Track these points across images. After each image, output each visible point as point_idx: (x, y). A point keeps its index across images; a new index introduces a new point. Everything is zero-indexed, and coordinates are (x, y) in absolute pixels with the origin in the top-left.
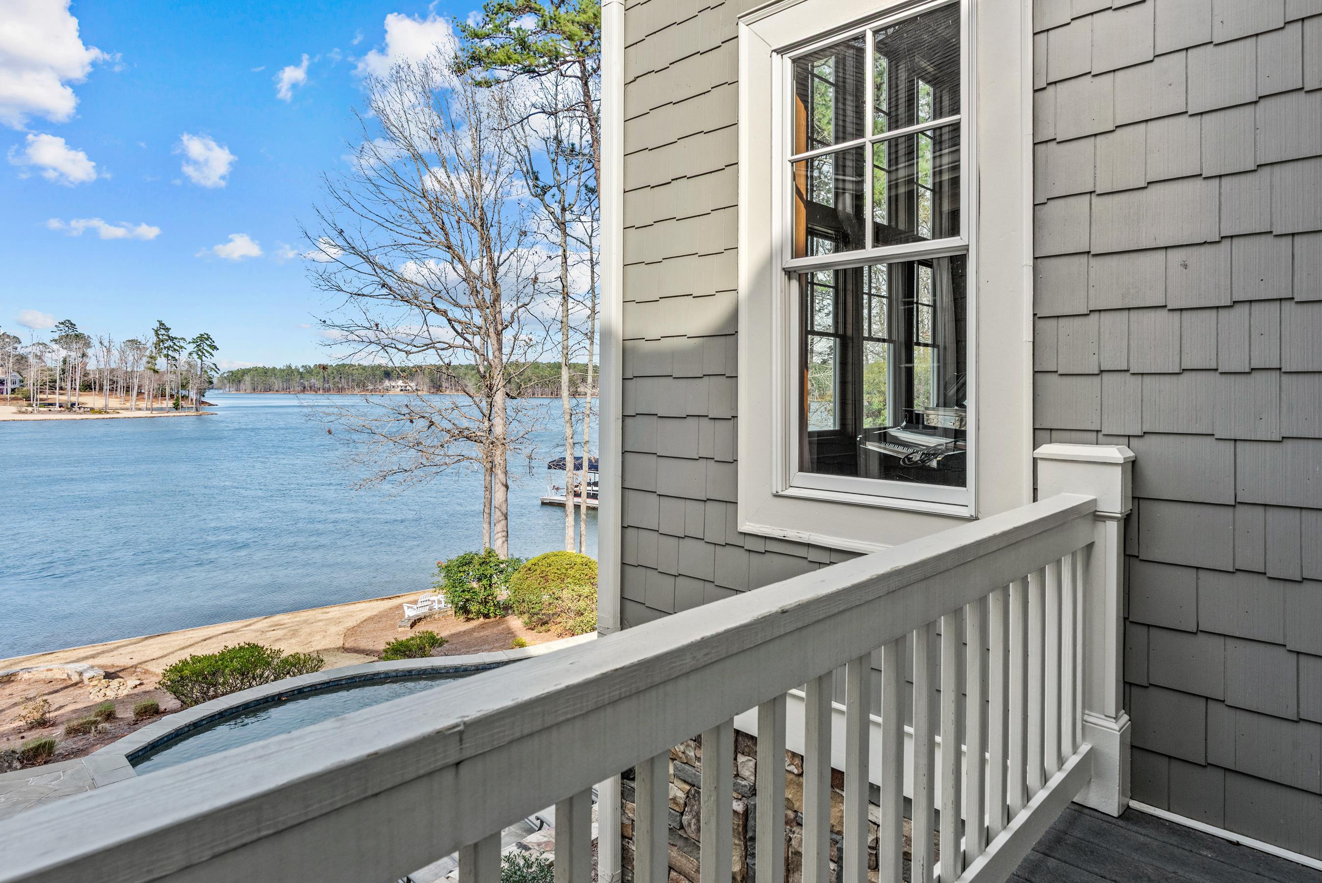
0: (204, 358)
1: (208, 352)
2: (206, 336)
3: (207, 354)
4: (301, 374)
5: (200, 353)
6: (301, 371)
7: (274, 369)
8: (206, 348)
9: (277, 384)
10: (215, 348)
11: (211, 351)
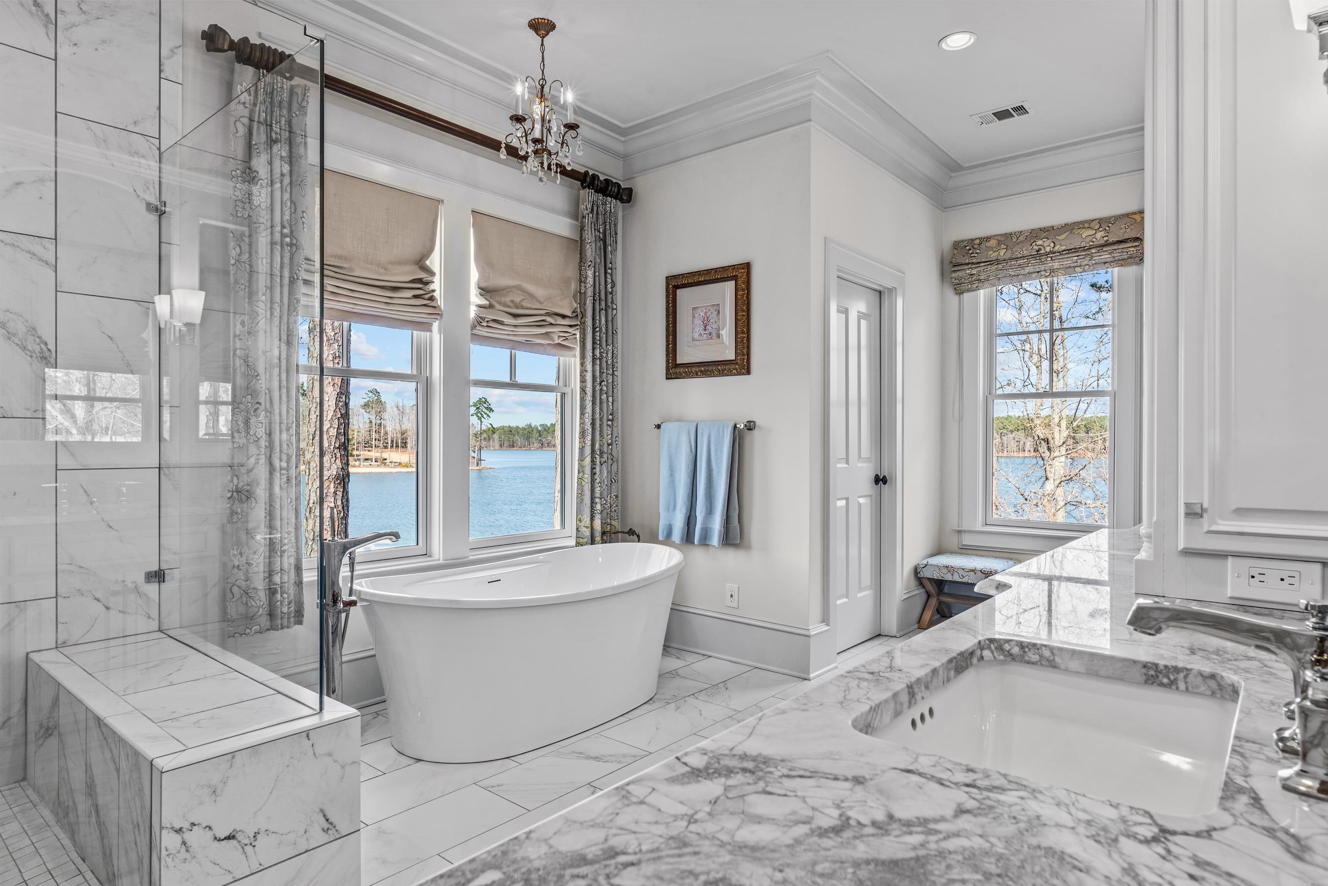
0: (483, 419)
1: (486, 414)
2: (483, 400)
3: (485, 416)
4: (539, 432)
5: (479, 414)
6: (539, 428)
7: (518, 427)
8: (484, 410)
9: (519, 440)
10: (491, 410)
11: (488, 412)
